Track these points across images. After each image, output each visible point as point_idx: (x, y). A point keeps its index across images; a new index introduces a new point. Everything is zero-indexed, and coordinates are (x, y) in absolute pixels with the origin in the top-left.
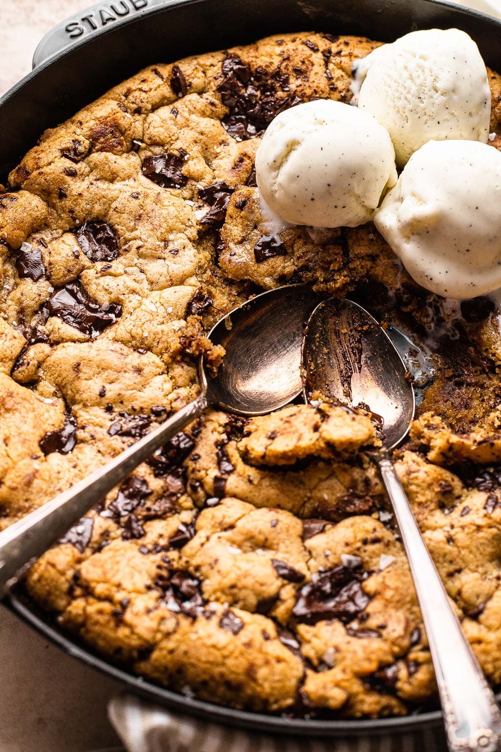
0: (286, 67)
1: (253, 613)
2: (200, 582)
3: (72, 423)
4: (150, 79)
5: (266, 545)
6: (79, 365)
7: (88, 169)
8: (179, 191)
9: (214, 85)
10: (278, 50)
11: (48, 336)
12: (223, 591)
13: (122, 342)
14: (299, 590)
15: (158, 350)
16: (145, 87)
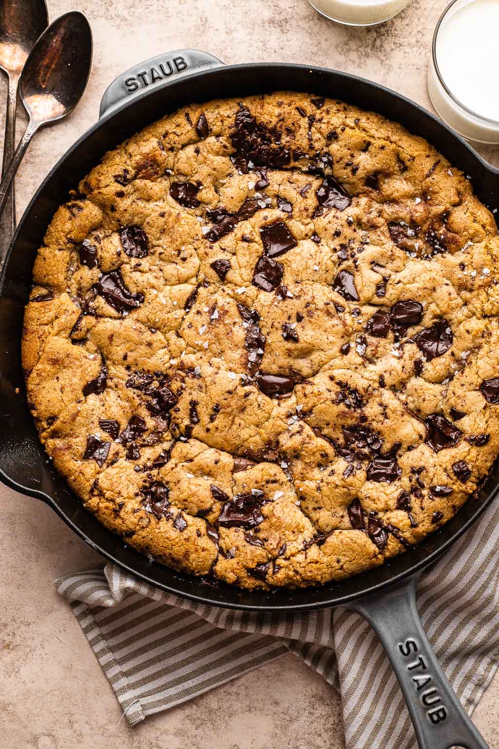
0: (280, 127)
1: (194, 516)
2: (168, 491)
3: (105, 373)
4: (182, 125)
5: (209, 474)
6: (112, 336)
7: (133, 190)
8: (194, 211)
9: (228, 132)
10: (277, 111)
11: (95, 310)
12: (179, 501)
13: (142, 322)
14: (223, 506)
15: (164, 331)
16: (178, 131)
